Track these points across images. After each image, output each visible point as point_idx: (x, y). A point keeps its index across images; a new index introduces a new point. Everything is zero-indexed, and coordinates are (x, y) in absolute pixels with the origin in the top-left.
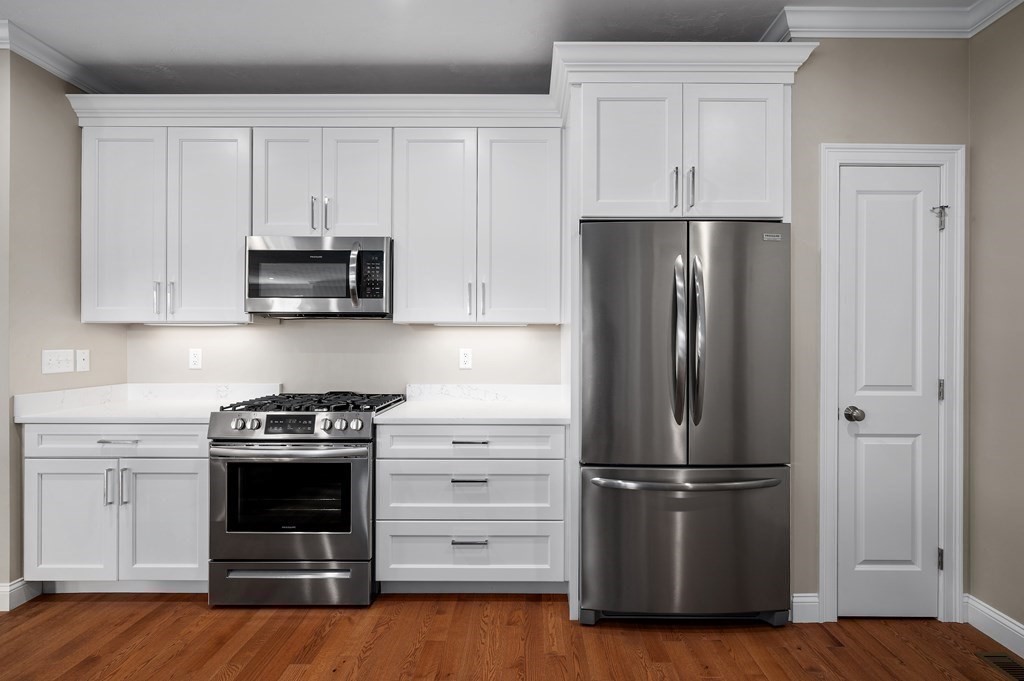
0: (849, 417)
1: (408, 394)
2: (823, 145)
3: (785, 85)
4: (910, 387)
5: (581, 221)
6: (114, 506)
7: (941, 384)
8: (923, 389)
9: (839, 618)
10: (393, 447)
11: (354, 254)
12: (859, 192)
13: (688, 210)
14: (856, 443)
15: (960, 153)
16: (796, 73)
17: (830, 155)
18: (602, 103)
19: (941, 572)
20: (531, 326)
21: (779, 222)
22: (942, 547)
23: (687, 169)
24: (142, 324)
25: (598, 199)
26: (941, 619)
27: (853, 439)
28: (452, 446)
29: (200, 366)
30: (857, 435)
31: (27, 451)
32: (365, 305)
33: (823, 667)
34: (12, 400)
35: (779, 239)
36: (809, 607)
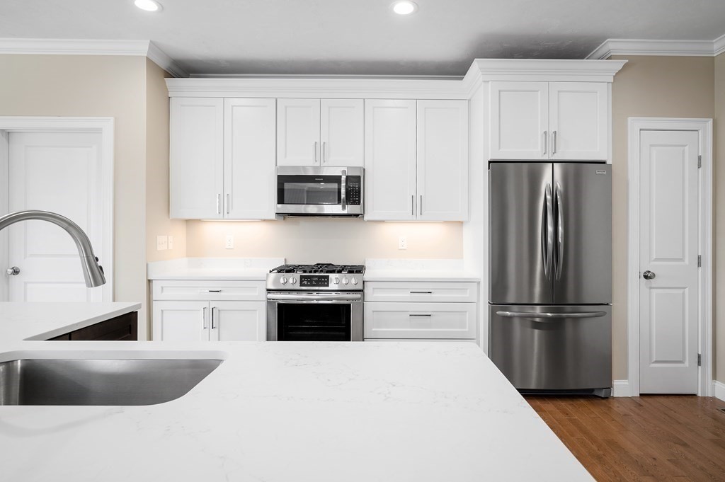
0: (646, 277)
1: (366, 265)
2: (630, 119)
3: (608, 83)
4: (682, 260)
5: (490, 162)
6: (207, 330)
7: (699, 258)
8: (689, 260)
9: (641, 395)
10: (375, 295)
11: (344, 178)
12: (651, 146)
13: (552, 156)
14: (650, 292)
15: (710, 123)
16: (614, 76)
17: (635, 124)
18: (501, 93)
19: (700, 367)
20: (445, 222)
21: (604, 163)
22: (700, 353)
23: (551, 133)
24: (200, 220)
25: (499, 149)
26: (699, 395)
27: (648, 290)
28: (409, 295)
29: (232, 247)
30: (651, 288)
31: (155, 297)
32: (350, 209)
33: (632, 414)
34: (147, 265)
35: (605, 173)
36: (623, 388)
